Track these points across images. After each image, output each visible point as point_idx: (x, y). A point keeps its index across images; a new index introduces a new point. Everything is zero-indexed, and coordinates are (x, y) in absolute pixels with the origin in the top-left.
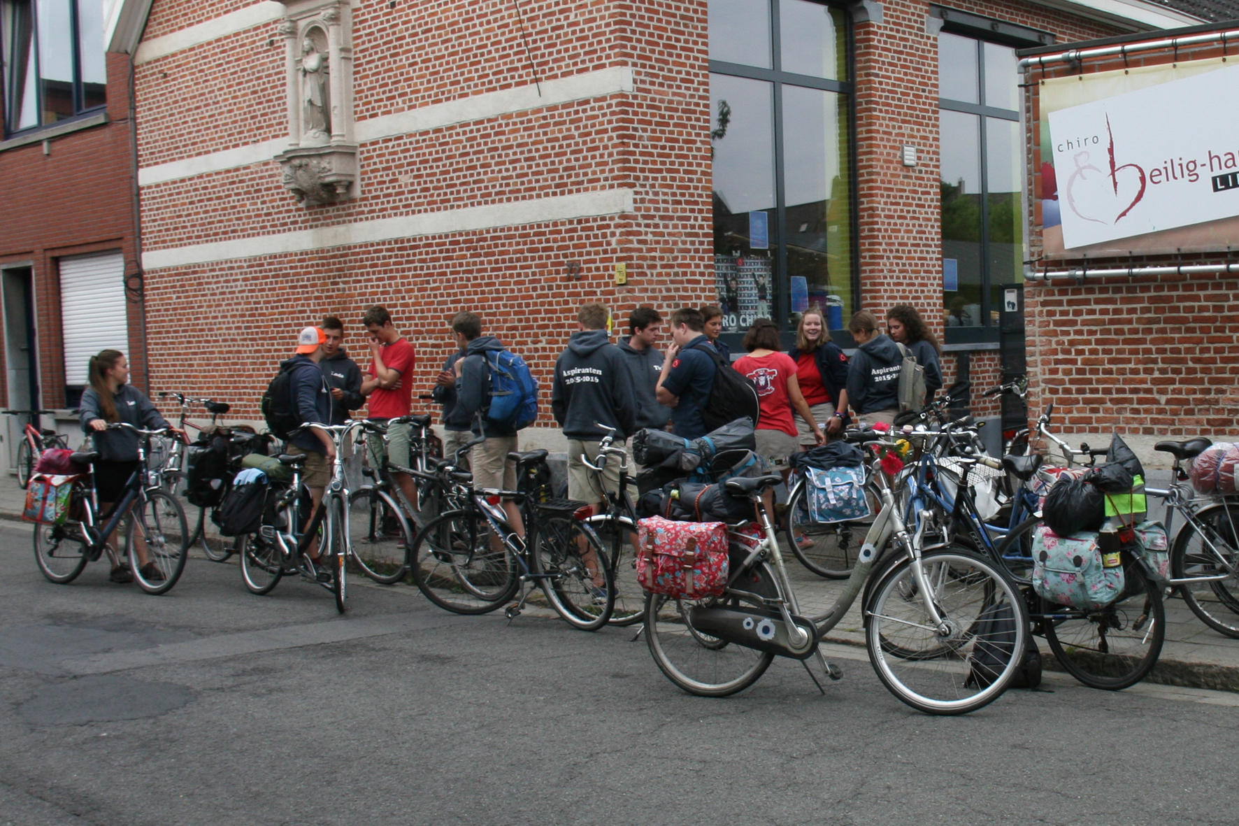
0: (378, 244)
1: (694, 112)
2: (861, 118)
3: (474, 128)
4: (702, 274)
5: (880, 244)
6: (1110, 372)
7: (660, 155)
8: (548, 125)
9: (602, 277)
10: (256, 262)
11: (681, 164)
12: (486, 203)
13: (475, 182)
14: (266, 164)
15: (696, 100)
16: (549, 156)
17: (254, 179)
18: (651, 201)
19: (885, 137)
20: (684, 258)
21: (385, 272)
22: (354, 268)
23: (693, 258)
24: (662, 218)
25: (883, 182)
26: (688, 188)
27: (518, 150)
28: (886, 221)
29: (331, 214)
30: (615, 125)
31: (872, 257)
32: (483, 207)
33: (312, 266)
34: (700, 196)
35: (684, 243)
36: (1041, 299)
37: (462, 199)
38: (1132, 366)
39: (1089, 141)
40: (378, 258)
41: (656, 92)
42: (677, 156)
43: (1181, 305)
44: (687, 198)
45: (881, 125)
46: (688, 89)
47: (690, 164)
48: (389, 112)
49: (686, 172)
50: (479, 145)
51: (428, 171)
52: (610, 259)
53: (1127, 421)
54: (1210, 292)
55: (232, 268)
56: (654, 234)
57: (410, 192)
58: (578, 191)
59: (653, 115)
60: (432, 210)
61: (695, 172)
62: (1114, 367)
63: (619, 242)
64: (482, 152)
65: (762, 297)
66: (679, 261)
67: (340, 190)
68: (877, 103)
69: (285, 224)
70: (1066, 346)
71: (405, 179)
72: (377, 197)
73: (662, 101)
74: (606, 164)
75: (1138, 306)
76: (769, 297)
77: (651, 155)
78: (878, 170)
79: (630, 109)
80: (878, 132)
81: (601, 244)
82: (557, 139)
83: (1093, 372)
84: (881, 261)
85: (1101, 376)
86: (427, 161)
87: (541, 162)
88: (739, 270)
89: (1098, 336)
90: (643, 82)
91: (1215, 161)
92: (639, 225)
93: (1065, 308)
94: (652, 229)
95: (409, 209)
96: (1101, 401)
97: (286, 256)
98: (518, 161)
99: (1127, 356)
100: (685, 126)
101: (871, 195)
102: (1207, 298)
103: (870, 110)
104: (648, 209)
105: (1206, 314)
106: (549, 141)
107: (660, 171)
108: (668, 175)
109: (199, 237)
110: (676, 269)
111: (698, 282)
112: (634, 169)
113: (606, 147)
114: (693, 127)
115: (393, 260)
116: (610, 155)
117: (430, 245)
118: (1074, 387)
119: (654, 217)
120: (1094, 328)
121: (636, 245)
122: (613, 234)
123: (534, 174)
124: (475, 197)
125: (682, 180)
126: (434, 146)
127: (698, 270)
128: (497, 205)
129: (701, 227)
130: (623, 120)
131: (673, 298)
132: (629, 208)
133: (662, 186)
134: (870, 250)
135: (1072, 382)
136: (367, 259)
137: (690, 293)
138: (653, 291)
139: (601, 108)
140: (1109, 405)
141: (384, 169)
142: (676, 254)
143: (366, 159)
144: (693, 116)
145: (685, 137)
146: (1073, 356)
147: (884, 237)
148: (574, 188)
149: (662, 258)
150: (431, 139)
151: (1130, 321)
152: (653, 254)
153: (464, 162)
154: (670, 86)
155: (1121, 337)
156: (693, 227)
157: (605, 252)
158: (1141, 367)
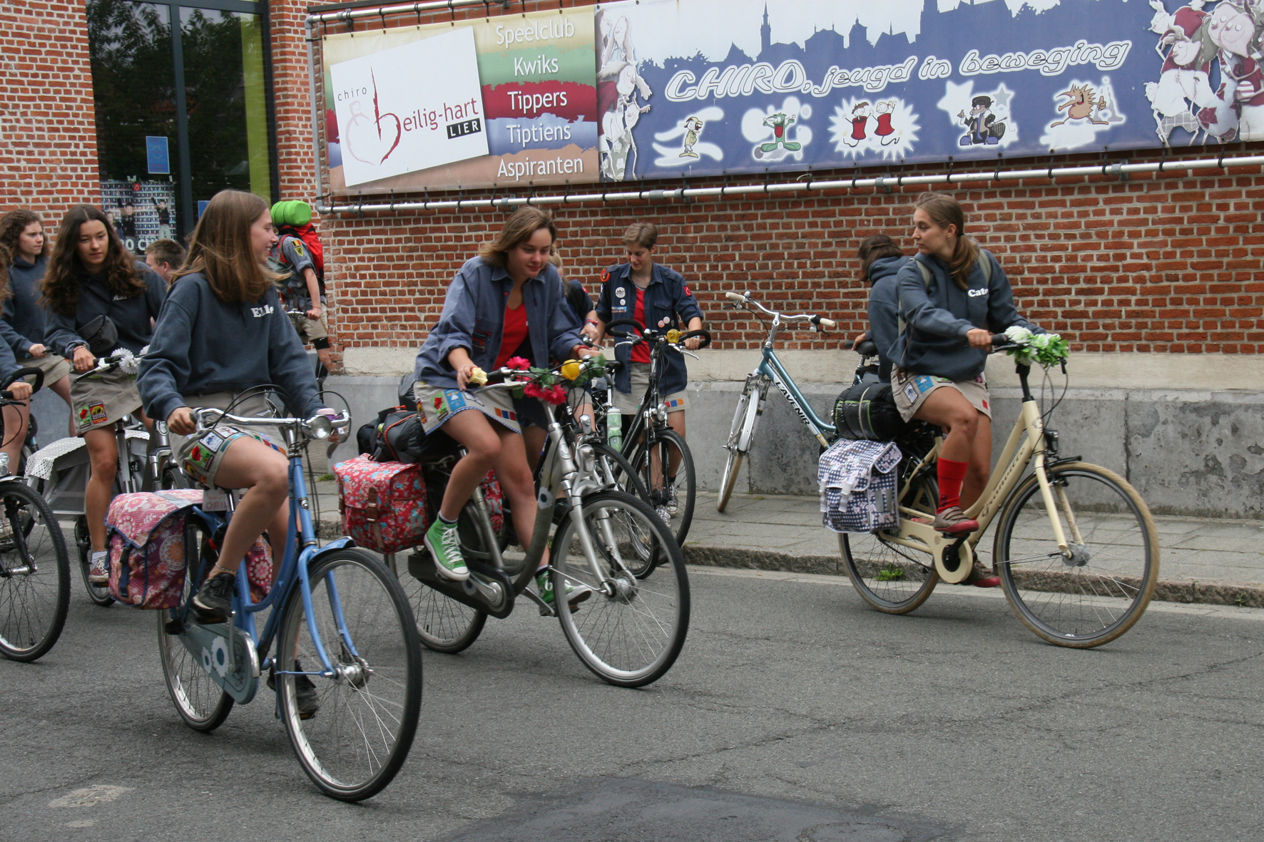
1: (71, 39)
2: (275, 39)
5: (299, 168)
6: (383, 293)
7: (30, 83)
11: (57, 92)
15: (72, 27)
18: (22, 129)
19: (302, 58)
20: (65, 184)
23: (74, 185)
24: (36, 145)
25: (300, 105)
26: (67, 115)
28: (306, 144)
31: (290, 181)
34: (81, 123)
35: (64, 169)
36: (334, 230)
38: (400, 288)
39: (360, 92)
41: (22, 20)
42: (51, 84)
43: (433, 235)
44: (66, 125)
45: (296, 46)
46: (60, 16)
47: (67, 92)
49: (62, 99)
53: (399, 336)
54: (452, 224)
56: (28, 161)
59: (20, 43)
61: (74, 100)
62: (387, 289)
65: (164, 220)
66: (59, 187)
68: (291, 24)
70: (353, 271)
73: (31, 29)
75: (403, 236)
76: (172, 222)
77: (21, 83)
78: (295, 92)
80: (293, 53)
83: (374, 293)
84: (300, 185)
85: (379, 297)
88: (136, 195)
89: (375, 263)
91: (449, 111)
92: (9, 152)
93: (351, 238)
94: (25, 156)
96: (379, 319)
99: (396, 280)
100: (60, 54)
101: (287, 119)
102: (451, 229)
103: (283, 31)
104: (20, 137)
105: (450, 243)
107: (33, 99)
108: (42, 103)
110: (56, 195)
114: (70, 55)
118: (359, 307)
119: (28, 144)
120: (372, 255)
121: (7, 172)
125: (58, 107)
127: (81, 196)
129: (84, 154)
133: (34, 114)
134: (288, 174)
135: (358, 302)
140: (385, 322)
142: (54, 180)
144: (69, 44)
145: (60, 65)
146: (358, 280)
147: (303, 161)
149: (38, 185)
151: (397, 250)
152: (28, 180)
154: (39, 14)
155: (392, 263)
156: (73, 154)
158: (406, 289)
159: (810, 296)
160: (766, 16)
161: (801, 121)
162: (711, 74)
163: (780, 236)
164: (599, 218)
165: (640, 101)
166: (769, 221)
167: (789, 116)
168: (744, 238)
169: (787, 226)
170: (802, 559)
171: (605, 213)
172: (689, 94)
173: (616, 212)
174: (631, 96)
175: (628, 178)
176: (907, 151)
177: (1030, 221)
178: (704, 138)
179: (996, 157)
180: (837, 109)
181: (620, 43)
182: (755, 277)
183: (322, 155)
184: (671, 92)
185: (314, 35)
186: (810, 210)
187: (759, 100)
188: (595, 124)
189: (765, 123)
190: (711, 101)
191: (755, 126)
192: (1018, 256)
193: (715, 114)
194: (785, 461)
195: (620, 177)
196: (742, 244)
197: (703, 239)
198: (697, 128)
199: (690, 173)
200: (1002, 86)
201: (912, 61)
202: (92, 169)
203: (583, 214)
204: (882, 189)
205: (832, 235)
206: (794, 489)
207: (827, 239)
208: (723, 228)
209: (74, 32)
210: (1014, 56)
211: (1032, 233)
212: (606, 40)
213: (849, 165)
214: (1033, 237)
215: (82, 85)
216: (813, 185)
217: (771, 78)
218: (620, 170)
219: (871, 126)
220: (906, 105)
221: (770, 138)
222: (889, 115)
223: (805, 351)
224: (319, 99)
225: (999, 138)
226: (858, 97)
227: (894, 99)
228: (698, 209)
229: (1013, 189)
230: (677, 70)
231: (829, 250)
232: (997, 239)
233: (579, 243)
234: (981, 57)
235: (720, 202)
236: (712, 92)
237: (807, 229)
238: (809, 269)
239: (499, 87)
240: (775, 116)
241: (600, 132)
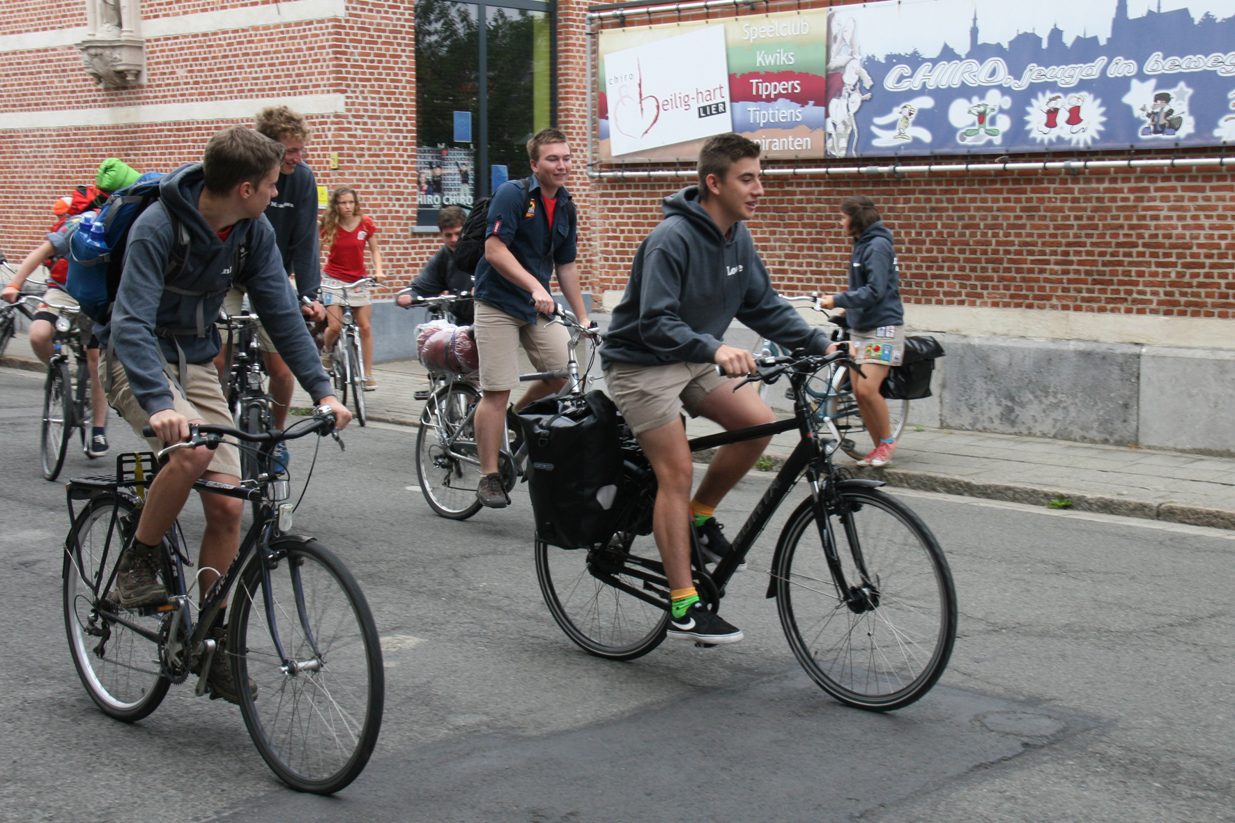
0: (161, 125)
1: (400, 32)
2: (561, 33)
3: (232, 35)
4: (405, 162)
7: (369, 67)
8: (284, 39)
9: (321, 162)
10: (63, 132)
11: (388, 75)
12: (241, 97)
13: (234, 80)
14: (70, 48)
15: (402, 23)
16: (284, 64)
17: (60, 60)
18: (360, 104)
19: (581, 49)
20: (390, 149)
21: (166, 148)
22: (141, 143)
23: (397, 150)
24: (370, 117)
25: (578, 87)
26: (394, 93)
27: (264, 57)
28: (581, 120)
29: (124, 96)
30: (331, 43)
32: (239, 101)
33: (109, 139)
34: (405, 100)
35: (390, 137)
36: (600, 192)
37: (222, 93)
39: (628, 77)
40: (161, 136)
41: (366, 17)
42: (385, 68)
44: (393, 102)
45: (578, 39)
46: (395, 13)
47: (396, 75)
48: (167, 15)
49: (392, 81)
50: (235, 49)
51: (199, 68)
52: (327, 149)
55: (43, 136)
56: (363, 130)
57: (186, 83)
58: (306, 93)
60: (202, 100)
61: (400, 81)
63: (334, 136)
64: (237, 56)
65: (465, 181)
66: (385, 152)
67: (130, 78)
68: (574, 21)
69: (87, 102)
70: (614, 227)
71: (181, 73)
72: (160, 86)
73: (371, 24)
74: (324, 73)
76: (471, 182)
77: (361, 67)
78: (574, 77)
79: (342, 31)
80: (574, 45)
81: (320, 137)
82: (290, 51)
86: (197, 59)
87: (280, 68)
88: (444, 159)
89: (633, 220)
90: (355, 9)
91: (700, 96)
92: (349, 123)
93: (614, 199)
94: (361, 126)
95: (184, 98)
97: (88, 129)
98: (263, 65)
100: (391, 44)
101: (567, 99)
103: (567, 26)
104: (358, 110)
106: (286, 51)
107: (369, 80)
108: (376, 83)
109: (14, 106)
110: (382, 158)
111: (402, 168)
112: (345, 79)
113: (325, 60)
114: (399, 44)
115: (173, 139)
116: (328, 67)
117: (199, 129)
118: (618, 257)
119: (363, 116)
120: (631, 214)
121: (347, 139)
122: (329, 129)
123: (276, 77)
124: (232, 92)
125: (388, 87)
126: (202, 47)
127: (401, 159)
128: (249, 100)
129: (405, 125)
130: (337, 40)
131: (379, 181)
132: (341, 109)
133: (370, 92)
135: (618, 253)
136: (153, 137)
137: (394, 177)
138: (361, 174)
139: (321, 28)
141: (166, 62)
142: (382, 146)
143: (152, 52)
144: (399, 36)
145: (392, 53)
146: (618, 234)
148: (303, 90)
149: (369, 149)
150: (200, 42)
151: (651, 210)
152: (362, 146)
153: (225, 63)
154: (379, 12)
155: (646, 221)
156: (398, 125)
157: (324, 143)
159: (1000, 261)
160: (975, 20)
161: (1001, 111)
162: (925, 68)
163: (978, 209)
164: (822, 189)
165: (863, 90)
166: (969, 196)
167: (991, 106)
168: (946, 209)
169: (984, 200)
170: (983, 486)
171: (827, 184)
172: (905, 86)
173: (837, 184)
174: (855, 86)
175: (849, 156)
176: (1093, 139)
177: (1201, 203)
178: (915, 123)
179: (1172, 146)
180: (1033, 101)
181: (848, 40)
182: (954, 244)
183: (594, 129)
184: (890, 83)
185: (593, 30)
186: (1005, 187)
187: (965, 91)
188: (823, 109)
189: (970, 112)
190: (923, 91)
191: (960, 114)
192: (1188, 233)
193: (927, 103)
194: (972, 402)
195: (841, 154)
196: (944, 214)
197: (911, 209)
198: (910, 114)
199: (902, 153)
200: (1182, 85)
201: (1101, 61)
202: (411, 138)
203: (809, 185)
204: (1070, 171)
205: (1023, 209)
206: (979, 426)
207: (1018, 213)
208: (928, 201)
209: (403, 26)
210: (1194, 58)
211: (1201, 213)
212: (836, 38)
213: (1041, 149)
214: (1202, 217)
215: (408, 69)
216: (1009, 166)
217: (976, 73)
218: (842, 149)
219: (1063, 116)
220: (1095, 98)
221: (974, 124)
222: (1079, 107)
223: (995, 309)
224: (594, 83)
225: (1177, 129)
226: (1053, 91)
227: (1084, 94)
228: (907, 183)
229: (1187, 175)
230: (895, 64)
231: (1020, 222)
232: (1170, 218)
233: (804, 210)
234: (1164, 58)
235: (927, 179)
236: (924, 83)
237: (1001, 204)
238: (1002, 238)
239: (743, 76)
240: (979, 106)
241: (827, 115)
